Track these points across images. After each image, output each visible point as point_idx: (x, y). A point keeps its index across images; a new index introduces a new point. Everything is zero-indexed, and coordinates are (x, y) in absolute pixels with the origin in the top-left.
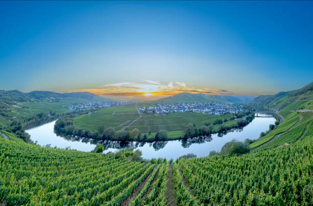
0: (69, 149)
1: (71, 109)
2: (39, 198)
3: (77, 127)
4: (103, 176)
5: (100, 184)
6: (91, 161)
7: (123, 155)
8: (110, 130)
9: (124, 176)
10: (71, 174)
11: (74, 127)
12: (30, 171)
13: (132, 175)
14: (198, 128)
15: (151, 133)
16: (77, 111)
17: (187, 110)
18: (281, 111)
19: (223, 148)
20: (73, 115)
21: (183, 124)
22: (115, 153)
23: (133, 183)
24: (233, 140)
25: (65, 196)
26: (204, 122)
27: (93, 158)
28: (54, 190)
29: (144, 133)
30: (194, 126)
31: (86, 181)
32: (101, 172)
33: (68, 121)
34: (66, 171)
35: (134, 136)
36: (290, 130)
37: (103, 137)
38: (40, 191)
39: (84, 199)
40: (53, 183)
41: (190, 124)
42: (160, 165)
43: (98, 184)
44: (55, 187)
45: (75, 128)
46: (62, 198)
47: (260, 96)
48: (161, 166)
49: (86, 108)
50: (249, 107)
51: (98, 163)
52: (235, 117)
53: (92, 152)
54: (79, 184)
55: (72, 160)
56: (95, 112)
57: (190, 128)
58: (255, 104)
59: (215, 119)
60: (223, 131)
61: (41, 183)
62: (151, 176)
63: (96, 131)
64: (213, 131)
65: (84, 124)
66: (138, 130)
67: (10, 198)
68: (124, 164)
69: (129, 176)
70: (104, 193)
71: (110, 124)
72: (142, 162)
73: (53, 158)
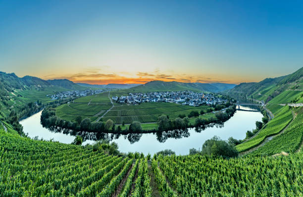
0: (53, 141)
1: (54, 99)
2: (30, 193)
3: (59, 118)
4: (84, 169)
5: (83, 178)
6: (72, 153)
7: (100, 148)
8: (86, 120)
9: (104, 170)
10: (56, 167)
11: (56, 117)
12: (22, 165)
13: (112, 170)
14: (172, 120)
15: (125, 125)
16: (58, 101)
17: (159, 99)
18: (268, 104)
19: (204, 147)
20: (55, 104)
21: (156, 115)
22: (93, 145)
23: (115, 179)
24: (214, 138)
25: (52, 191)
26: (177, 114)
27: (73, 150)
28: (42, 185)
29: (118, 124)
30: (168, 117)
31: (70, 174)
32: (82, 166)
33: (51, 111)
34: (51, 164)
35: (109, 127)
36: (284, 132)
37: (81, 128)
38: (30, 186)
39: (70, 194)
40: (41, 177)
41: (163, 115)
42: (138, 160)
43: (80, 178)
44: (42, 181)
45: (57, 119)
46: (49, 192)
47: (241, 84)
48: (139, 162)
49: (65, 98)
50: (228, 96)
51: (78, 156)
52: (213, 109)
53: (72, 144)
54: (63, 178)
55: (56, 153)
56: (74, 101)
57: (164, 120)
58: (235, 94)
59: (190, 111)
60: (200, 126)
61: (31, 177)
62: (131, 172)
63: (75, 122)
64: (189, 124)
65: (65, 115)
66: (112, 121)
67: (6, 195)
68: (102, 158)
69: (109, 171)
70: (87, 188)
71: (86, 114)
72: (119, 156)
73: (40, 151)
